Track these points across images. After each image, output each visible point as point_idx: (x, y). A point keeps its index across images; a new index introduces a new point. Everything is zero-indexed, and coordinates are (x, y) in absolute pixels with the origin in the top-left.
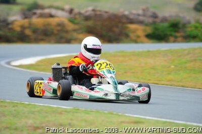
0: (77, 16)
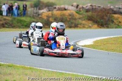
0: (81, 10)
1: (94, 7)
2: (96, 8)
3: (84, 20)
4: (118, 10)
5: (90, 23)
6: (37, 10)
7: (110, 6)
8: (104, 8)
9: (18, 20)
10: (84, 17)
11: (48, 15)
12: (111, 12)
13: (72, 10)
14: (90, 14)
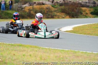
0: (56, 4)
1: (66, 2)
2: (67, 3)
3: (59, 12)
4: (85, 4)
5: (63, 15)
6: (20, 4)
7: (79, 1)
8: (74, 3)
9: (6, 13)
10: (59, 10)
11: (30, 9)
12: (79, 6)
13: (49, 4)
14: (63, 7)
